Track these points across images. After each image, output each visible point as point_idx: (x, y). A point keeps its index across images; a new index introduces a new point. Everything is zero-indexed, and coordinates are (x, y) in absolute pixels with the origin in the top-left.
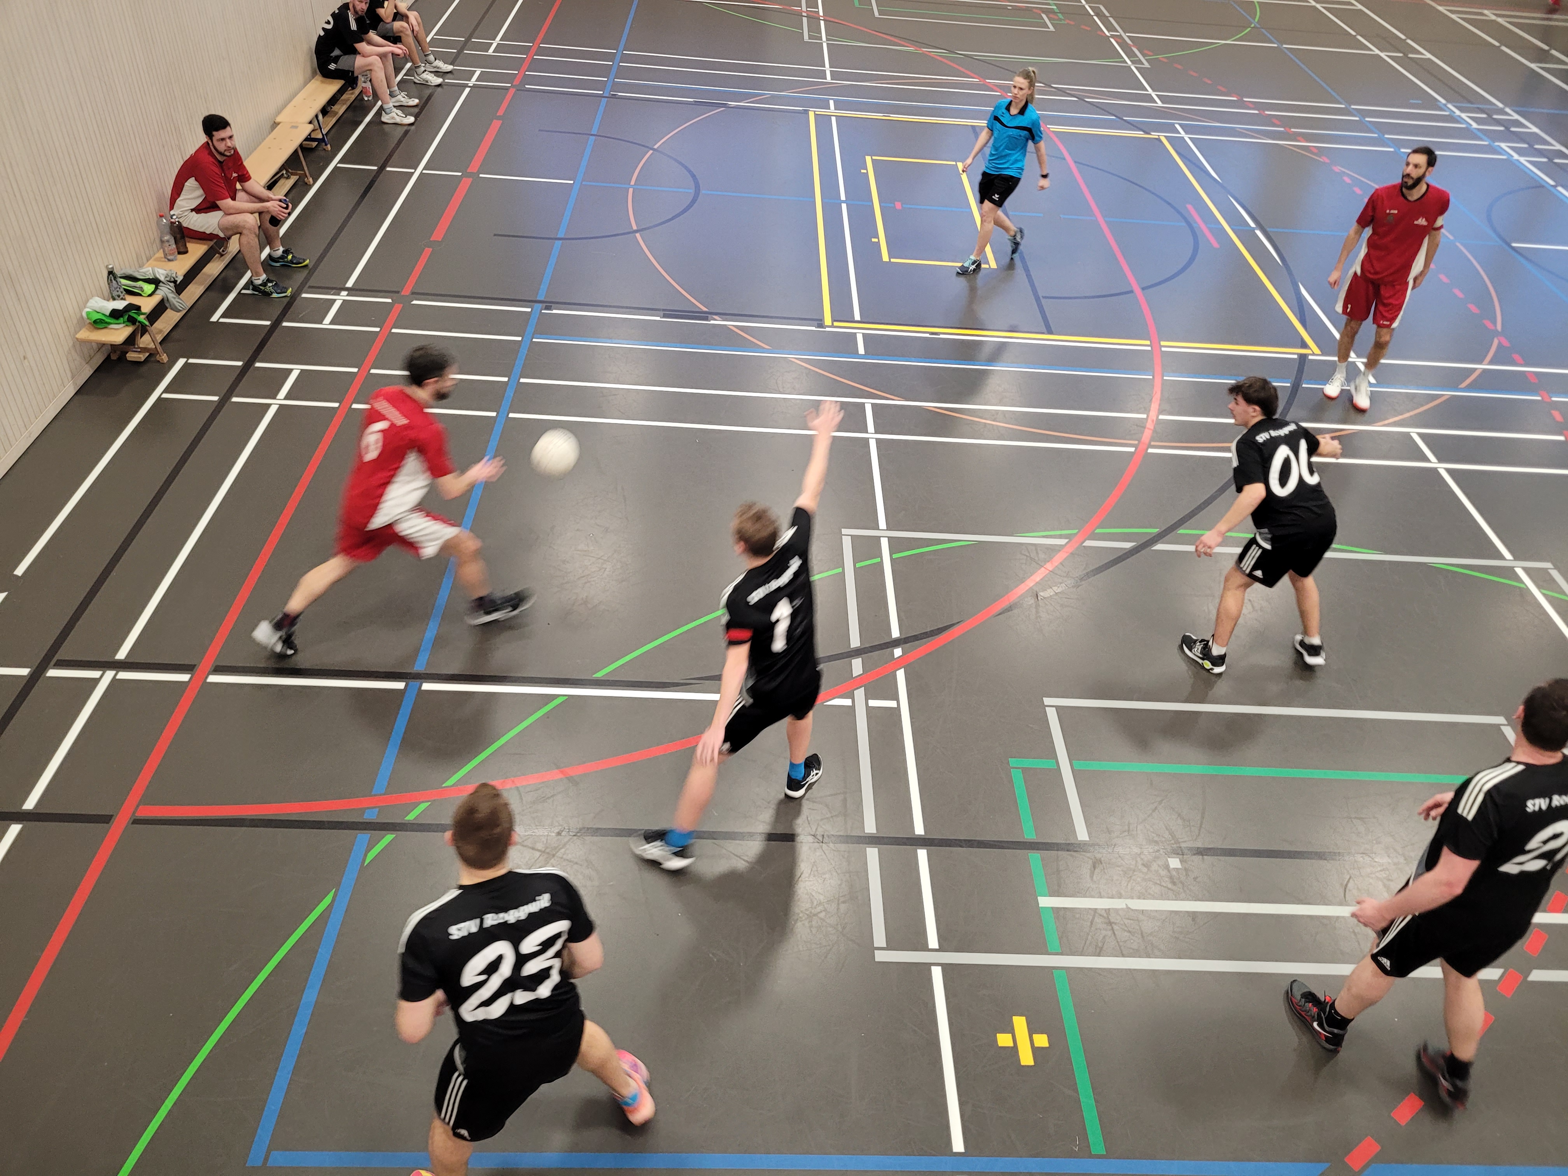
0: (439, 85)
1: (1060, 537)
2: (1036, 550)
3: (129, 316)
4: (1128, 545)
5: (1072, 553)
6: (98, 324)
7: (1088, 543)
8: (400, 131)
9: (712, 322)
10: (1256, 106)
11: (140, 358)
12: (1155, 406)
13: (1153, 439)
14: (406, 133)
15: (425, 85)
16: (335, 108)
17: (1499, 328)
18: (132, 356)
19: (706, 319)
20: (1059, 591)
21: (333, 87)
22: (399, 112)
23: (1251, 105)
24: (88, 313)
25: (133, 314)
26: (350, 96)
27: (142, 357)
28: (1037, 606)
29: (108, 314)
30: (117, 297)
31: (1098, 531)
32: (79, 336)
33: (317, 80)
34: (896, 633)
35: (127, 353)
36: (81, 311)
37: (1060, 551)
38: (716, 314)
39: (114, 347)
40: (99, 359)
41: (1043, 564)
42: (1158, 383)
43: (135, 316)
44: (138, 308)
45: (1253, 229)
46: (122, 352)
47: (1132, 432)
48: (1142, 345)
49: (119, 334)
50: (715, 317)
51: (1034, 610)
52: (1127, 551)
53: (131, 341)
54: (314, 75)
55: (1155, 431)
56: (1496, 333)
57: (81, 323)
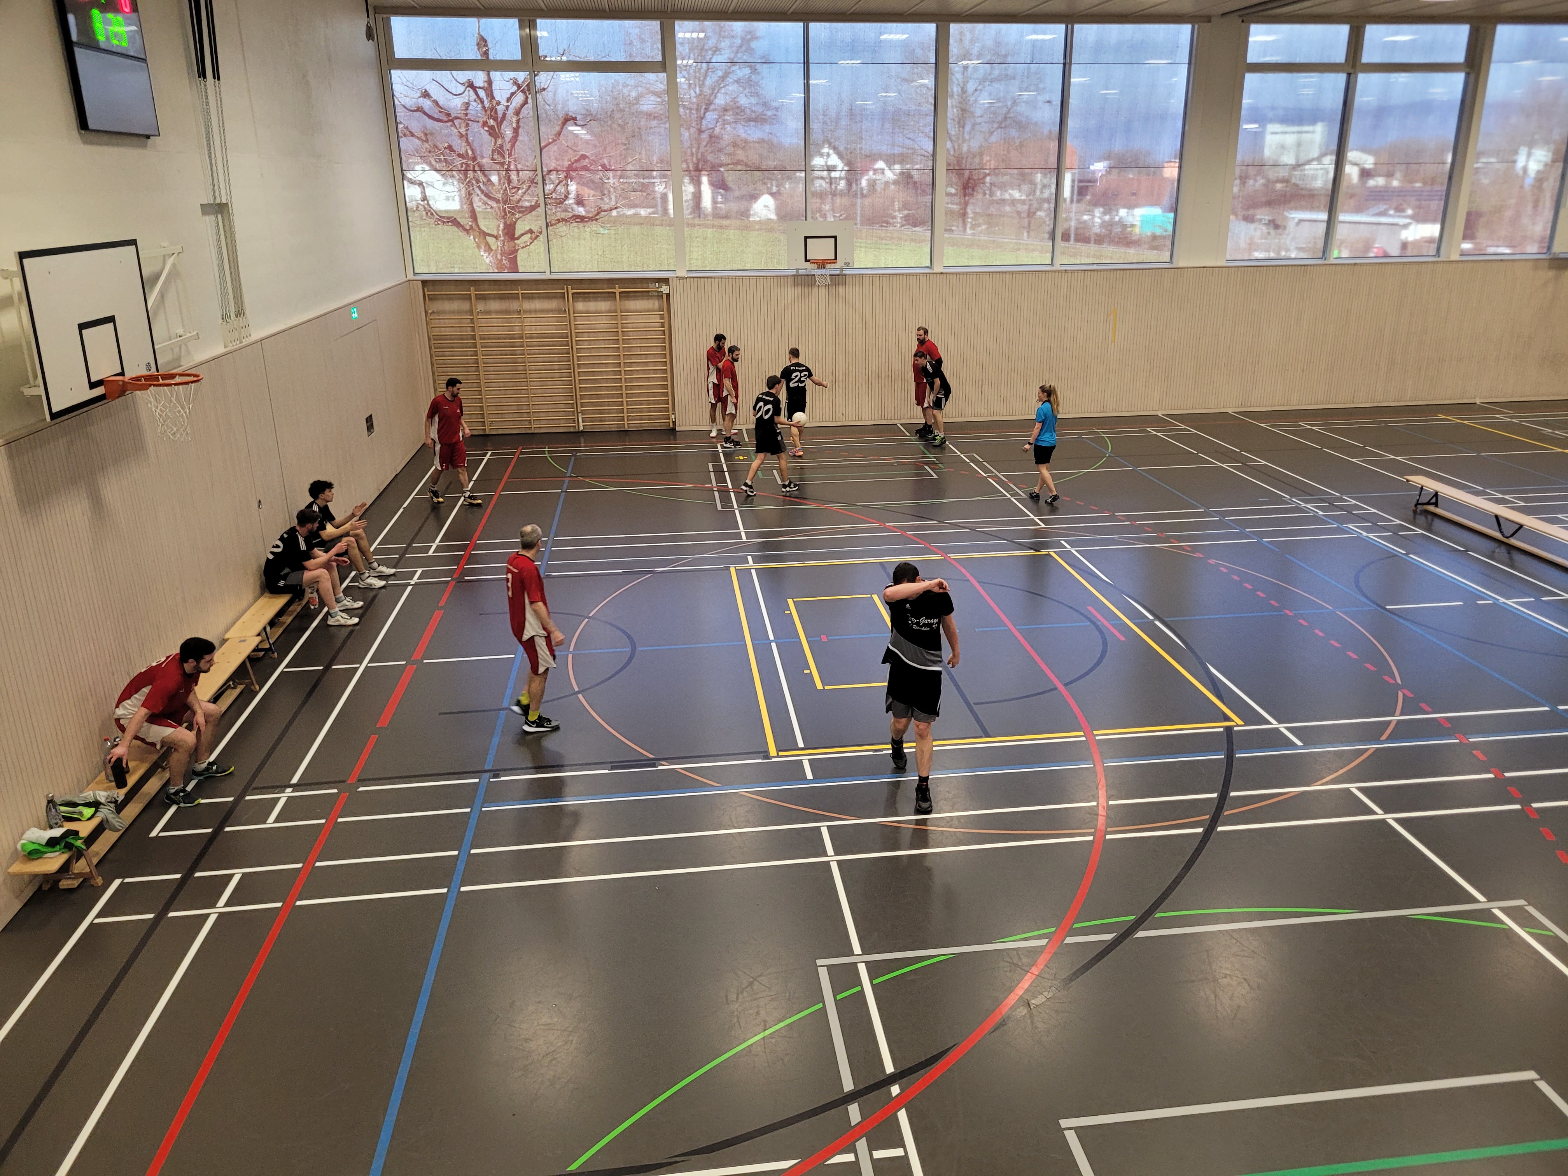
0: (383, 587)
1: (1040, 937)
2: (1018, 954)
3: (67, 842)
4: (1109, 937)
5: (1054, 953)
6: (33, 855)
7: (1069, 940)
8: (344, 633)
9: (660, 768)
10: (1128, 518)
11: (73, 884)
12: (1102, 793)
13: (1108, 825)
14: (352, 632)
15: (370, 588)
16: (282, 619)
17: (1399, 681)
18: (65, 884)
19: (654, 765)
20: (1051, 995)
21: (280, 601)
22: (344, 615)
23: (1123, 518)
24: (23, 845)
25: (70, 840)
26: (296, 608)
27: (75, 883)
28: (1031, 1016)
29: (44, 842)
30: (55, 825)
31: (1076, 926)
32: (11, 870)
33: (265, 597)
34: (889, 1068)
35: (60, 881)
36: (15, 844)
37: (1042, 952)
38: (663, 759)
39: (46, 877)
40: (29, 893)
41: (1027, 969)
42: (1100, 770)
43: (72, 841)
44: (76, 833)
45: (1152, 622)
46: (54, 881)
47: (1087, 821)
48: (1077, 736)
49: (53, 862)
50: (662, 762)
51: (1029, 1022)
52: (1110, 943)
53: (65, 868)
54: (262, 594)
55: (1107, 817)
56: (1398, 687)
57: (15, 856)
